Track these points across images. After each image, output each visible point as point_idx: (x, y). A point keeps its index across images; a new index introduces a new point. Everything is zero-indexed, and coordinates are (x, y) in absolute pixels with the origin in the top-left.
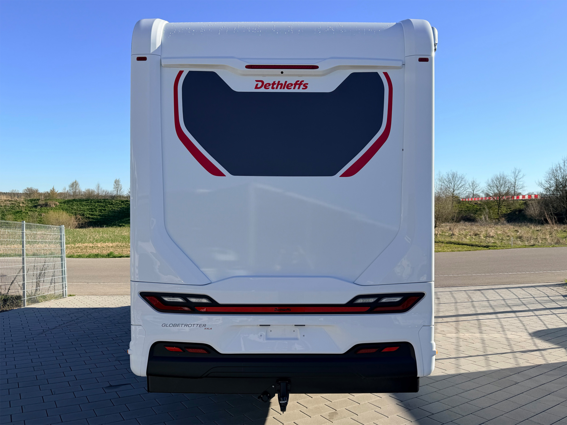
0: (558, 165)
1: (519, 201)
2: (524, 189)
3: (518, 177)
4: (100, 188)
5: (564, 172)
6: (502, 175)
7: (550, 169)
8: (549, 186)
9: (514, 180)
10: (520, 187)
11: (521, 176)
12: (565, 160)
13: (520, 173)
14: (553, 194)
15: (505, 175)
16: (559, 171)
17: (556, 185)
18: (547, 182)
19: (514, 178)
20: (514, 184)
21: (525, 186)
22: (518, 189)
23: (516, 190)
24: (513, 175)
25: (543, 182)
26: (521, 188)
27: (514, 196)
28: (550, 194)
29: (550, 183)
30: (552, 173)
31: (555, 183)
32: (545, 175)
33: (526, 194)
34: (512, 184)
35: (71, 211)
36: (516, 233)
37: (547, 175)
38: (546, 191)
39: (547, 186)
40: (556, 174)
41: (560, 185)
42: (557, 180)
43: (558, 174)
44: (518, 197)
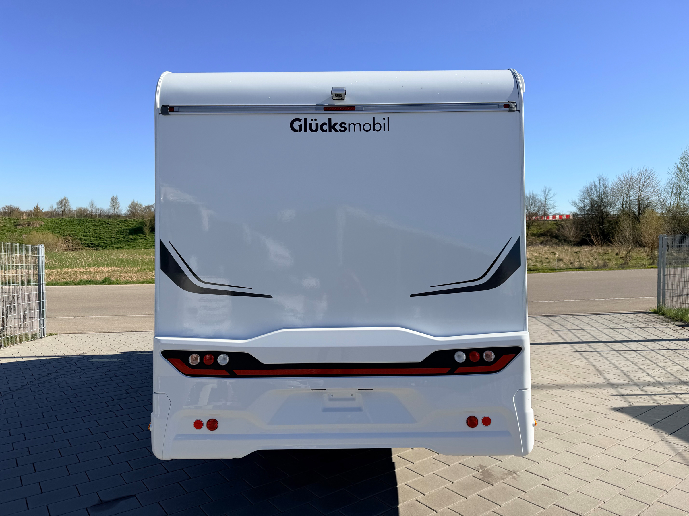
0: (593, 183)
1: (550, 221)
2: (555, 209)
3: (548, 196)
4: (94, 206)
5: (599, 190)
6: (531, 194)
7: (584, 188)
8: (583, 205)
9: (545, 199)
10: (551, 206)
11: (552, 195)
12: (601, 177)
13: (550, 192)
14: (587, 214)
15: (535, 194)
16: (594, 190)
17: (591, 204)
18: (581, 201)
19: (544, 197)
20: (544, 204)
21: (556, 206)
22: (548, 209)
23: (546, 210)
24: (543, 194)
25: (577, 201)
26: (552, 208)
27: (544, 216)
28: (585, 214)
29: (585, 202)
30: (586, 191)
31: (589, 201)
32: (579, 194)
33: (557, 214)
34: (542, 203)
35: (59, 231)
36: (554, 255)
37: (581, 193)
38: (580, 210)
39: (581, 205)
40: (591, 193)
41: (595, 204)
42: (591, 199)
43: (593, 193)
44: (548, 217)
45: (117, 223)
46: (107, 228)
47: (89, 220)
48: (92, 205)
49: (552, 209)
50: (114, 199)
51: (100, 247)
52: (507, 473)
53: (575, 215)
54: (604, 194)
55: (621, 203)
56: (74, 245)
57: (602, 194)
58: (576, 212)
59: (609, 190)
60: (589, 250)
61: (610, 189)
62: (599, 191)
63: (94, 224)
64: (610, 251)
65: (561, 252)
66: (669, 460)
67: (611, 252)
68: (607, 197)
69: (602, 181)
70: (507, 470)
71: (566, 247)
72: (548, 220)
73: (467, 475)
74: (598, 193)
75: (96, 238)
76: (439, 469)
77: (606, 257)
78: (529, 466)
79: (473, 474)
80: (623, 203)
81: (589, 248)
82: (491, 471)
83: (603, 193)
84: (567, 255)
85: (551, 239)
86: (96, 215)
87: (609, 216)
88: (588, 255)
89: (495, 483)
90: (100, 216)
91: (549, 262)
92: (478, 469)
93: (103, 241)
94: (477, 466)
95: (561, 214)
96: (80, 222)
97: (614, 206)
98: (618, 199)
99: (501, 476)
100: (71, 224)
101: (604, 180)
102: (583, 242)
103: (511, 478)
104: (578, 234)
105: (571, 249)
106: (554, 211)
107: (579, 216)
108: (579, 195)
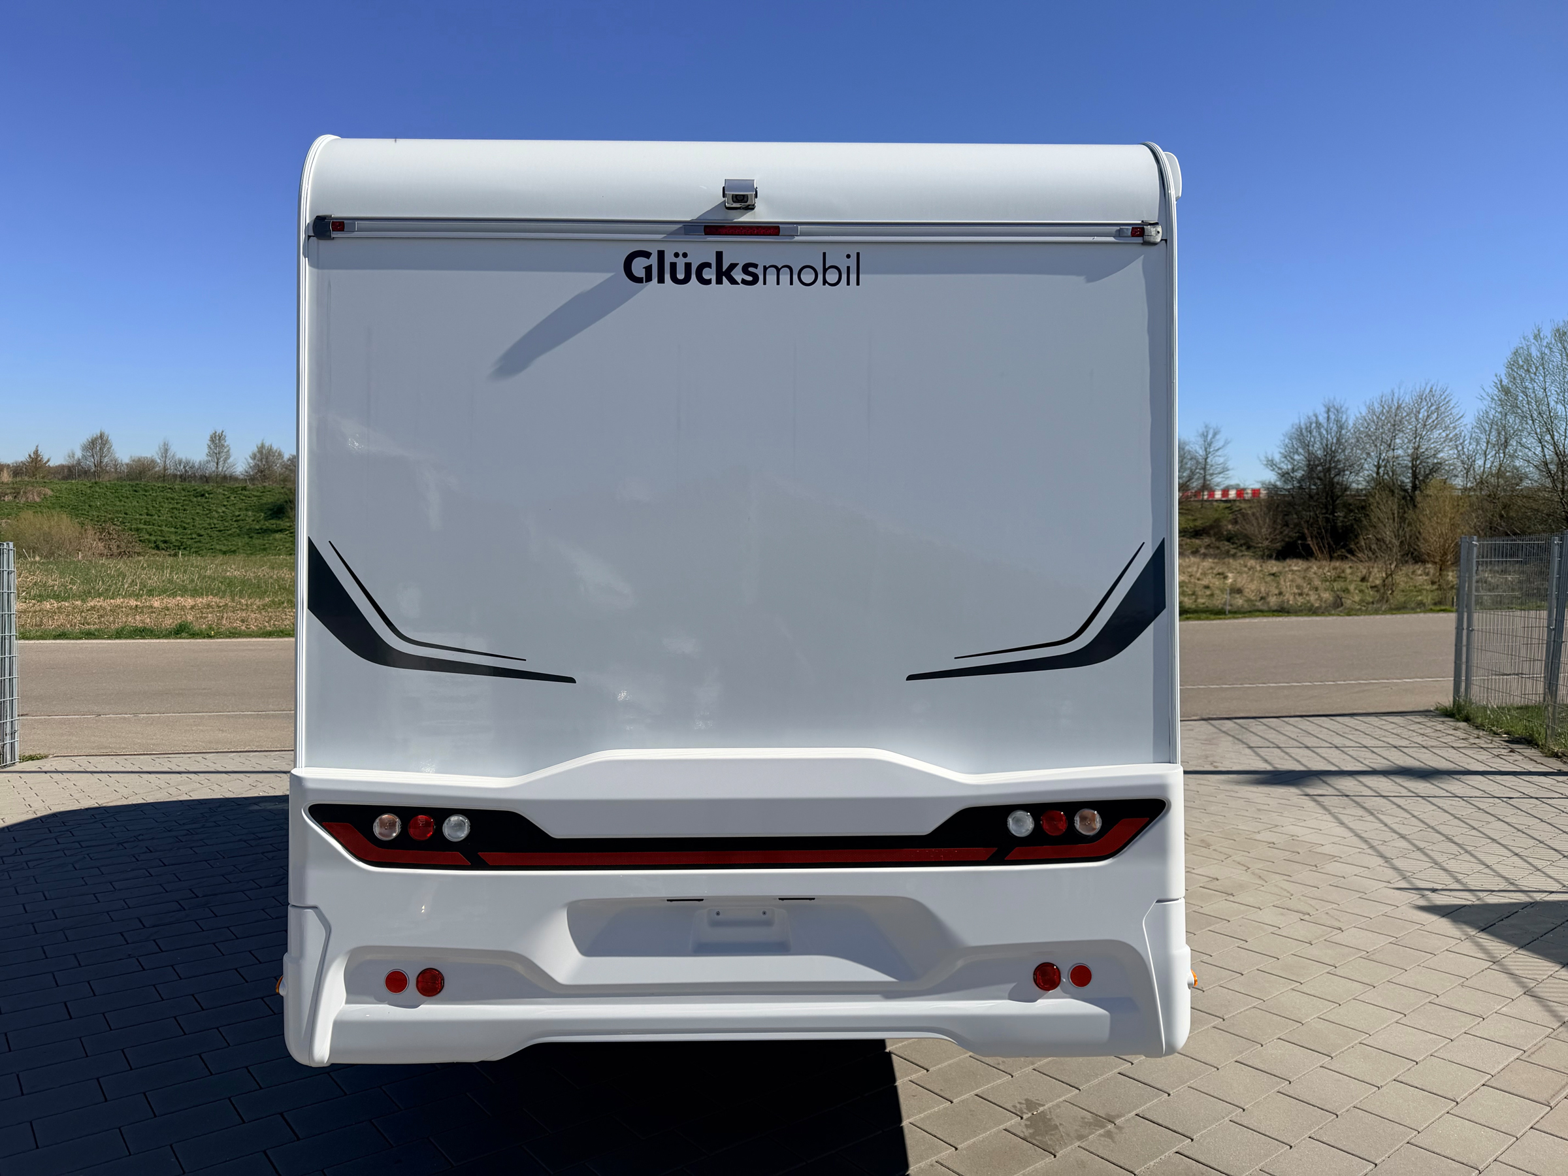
0: (1314, 419)
1: (1215, 503)
2: (1227, 474)
3: (1213, 445)
4: (170, 454)
5: (1328, 435)
7: (1293, 427)
8: (1290, 467)
9: (1204, 453)
10: (1219, 469)
11: (1221, 444)
12: (1331, 405)
13: (1218, 437)
14: (1300, 488)
16: (1315, 433)
17: (1308, 465)
18: (1285, 457)
19: (1203, 448)
20: (1204, 463)
21: (1230, 467)
22: (1212, 475)
23: (1208, 477)
24: (1201, 441)
25: (1277, 458)
26: (1220, 473)
27: (1203, 492)
28: (1294, 487)
29: (1294, 460)
30: (1298, 435)
31: (1305, 459)
32: (1281, 441)
33: (1231, 486)
34: (1198, 463)
35: (88, 512)
36: (1222, 580)
37: (1287, 441)
38: (1283, 479)
39: (1285, 467)
40: (1309, 439)
41: (1318, 465)
42: (1309, 454)
43: (1312, 439)
44: (1212, 493)
45: (224, 495)
46: (199, 505)
47: (159, 487)
48: (166, 451)
49: (1221, 475)
50: (217, 438)
51: (185, 549)
52: (1091, 1121)
53: (1272, 490)
54: (1337, 444)
55: (1376, 464)
56: (123, 545)
57: (1333, 443)
58: (1275, 483)
59: (1348, 434)
60: (1302, 568)
61: (1352, 431)
62: (1326, 436)
63: (169, 495)
64: (1348, 571)
65: (1238, 573)
66: (1484, 1085)
67: (1351, 574)
68: (1344, 451)
69: (1334, 414)
70: (1091, 1113)
71: (1251, 563)
72: (1211, 501)
73: (993, 1128)
74: (1325, 441)
75: (175, 528)
76: (924, 1110)
77: (1336, 586)
78: (1145, 1104)
79: (1007, 1125)
80: (1379, 463)
81: (1302, 564)
82: (1053, 1116)
83: (1335, 441)
84: (1252, 580)
85: (1217, 544)
86: (175, 476)
87: (1348, 493)
88: (1300, 581)
89: (1061, 1150)
90: (183, 478)
91: (1212, 595)
92: (1021, 1110)
93: (190, 537)
94: (1020, 1103)
95: (1242, 486)
96: (136, 491)
97: (1359, 471)
98: (1368, 454)
99: (1076, 1130)
100: (116, 494)
101: (1337, 411)
102: (1289, 551)
103: (1101, 1135)
104: (1277, 532)
105: (1261, 566)
106: (1224, 479)
107: (1281, 491)
108: (1281, 444)
